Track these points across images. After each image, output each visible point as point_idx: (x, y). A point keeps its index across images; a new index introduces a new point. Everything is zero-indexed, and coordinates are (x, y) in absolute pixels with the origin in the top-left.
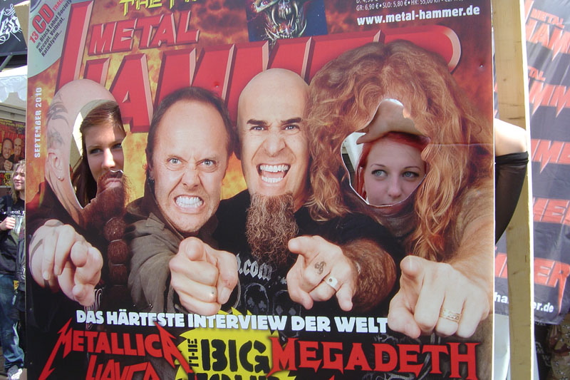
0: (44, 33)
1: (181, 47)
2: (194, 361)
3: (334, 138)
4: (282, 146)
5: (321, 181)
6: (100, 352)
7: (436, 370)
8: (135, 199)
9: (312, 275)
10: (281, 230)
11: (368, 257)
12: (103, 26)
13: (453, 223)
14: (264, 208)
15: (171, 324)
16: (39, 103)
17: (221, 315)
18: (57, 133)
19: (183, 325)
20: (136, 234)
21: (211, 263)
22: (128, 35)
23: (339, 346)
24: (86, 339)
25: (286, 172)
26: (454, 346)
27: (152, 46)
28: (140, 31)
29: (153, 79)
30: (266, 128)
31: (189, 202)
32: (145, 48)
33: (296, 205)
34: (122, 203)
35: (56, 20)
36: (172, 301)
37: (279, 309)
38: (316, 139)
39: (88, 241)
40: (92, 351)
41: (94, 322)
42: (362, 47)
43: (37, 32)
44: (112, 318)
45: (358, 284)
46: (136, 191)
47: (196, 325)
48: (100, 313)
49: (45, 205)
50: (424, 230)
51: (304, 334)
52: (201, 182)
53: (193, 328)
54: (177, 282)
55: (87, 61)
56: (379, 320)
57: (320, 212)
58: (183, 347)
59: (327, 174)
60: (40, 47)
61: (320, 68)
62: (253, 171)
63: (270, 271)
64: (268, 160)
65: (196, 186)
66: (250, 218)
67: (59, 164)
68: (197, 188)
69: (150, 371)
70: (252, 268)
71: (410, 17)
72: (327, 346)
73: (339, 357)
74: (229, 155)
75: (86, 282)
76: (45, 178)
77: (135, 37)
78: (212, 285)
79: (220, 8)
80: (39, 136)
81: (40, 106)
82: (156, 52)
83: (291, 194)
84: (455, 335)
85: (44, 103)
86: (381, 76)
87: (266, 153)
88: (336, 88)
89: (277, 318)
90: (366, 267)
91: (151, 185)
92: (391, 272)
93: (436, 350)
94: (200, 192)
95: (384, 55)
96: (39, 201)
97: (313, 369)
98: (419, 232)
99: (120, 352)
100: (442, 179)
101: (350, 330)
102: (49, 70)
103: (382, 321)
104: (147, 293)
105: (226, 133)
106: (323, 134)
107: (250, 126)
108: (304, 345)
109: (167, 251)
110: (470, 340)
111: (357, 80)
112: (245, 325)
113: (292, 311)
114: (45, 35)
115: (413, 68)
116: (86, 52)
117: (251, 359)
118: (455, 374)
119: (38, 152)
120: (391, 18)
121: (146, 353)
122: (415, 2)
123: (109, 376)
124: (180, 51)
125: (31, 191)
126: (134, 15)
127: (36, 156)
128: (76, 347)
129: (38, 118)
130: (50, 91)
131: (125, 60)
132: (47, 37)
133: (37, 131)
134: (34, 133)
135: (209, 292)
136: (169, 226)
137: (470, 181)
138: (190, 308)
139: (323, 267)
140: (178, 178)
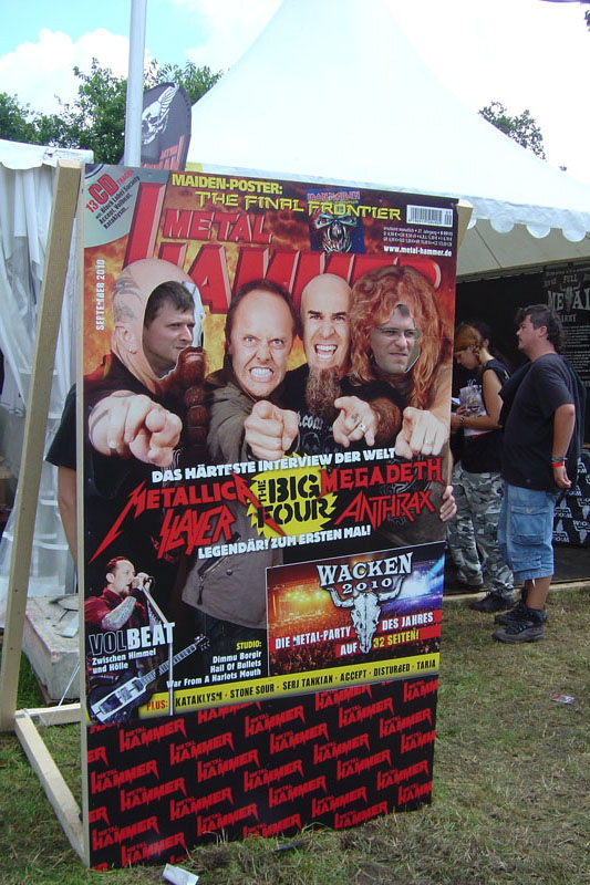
0: (106, 204)
1: (257, 246)
2: (262, 498)
4: (333, 332)
5: (357, 359)
6: (177, 505)
7: (420, 477)
9: (350, 423)
10: (330, 393)
11: (384, 409)
12: (178, 211)
13: (432, 385)
14: (318, 377)
15: (244, 472)
16: (101, 275)
17: (286, 458)
18: (126, 307)
19: (254, 471)
20: (215, 400)
21: (277, 419)
22: (205, 225)
24: (162, 496)
25: (335, 351)
26: (430, 461)
27: (229, 240)
28: (218, 225)
29: (231, 268)
30: (322, 318)
31: (261, 373)
32: (223, 240)
33: (340, 375)
34: (203, 374)
35: (121, 194)
36: (245, 452)
37: (327, 450)
38: (355, 328)
40: (169, 505)
41: (172, 479)
42: (387, 267)
43: (96, 202)
44: (190, 473)
45: (378, 427)
46: (215, 363)
47: (265, 469)
48: (177, 472)
49: (111, 375)
50: (417, 390)
51: (344, 465)
52: (272, 357)
53: (263, 472)
54: (250, 437)
55: (162, 243)
56: (390, 450)
57: (357, 380)
58: (254, 488)
59: (361, 354)
60: (101, 218)
62: (311, 350)
63: (322, 423)
64: (323, 342)
66: (309, 384)
67: (130, 338)
68: (268, 361)
69: (226, 512)
70: (309, 422)
71: (415, 251)
72: (358, 471)
73: (366, 478)
74: (294, 337)
75: (162, 446)
76: (111, 351)
77: (213, 229)
78: (278, 437)
79: (290, 219)
80: (101, 308)
81: (103, 278)
82: (233, 246)
83: (338, 367)
84: (431, 454)
85: (108, 276)
86: (397, 288)
87: (321, 336)
88: (369, 294)
90: (383, 415)
91: (229, 359)
92: (397, 418)
93: (420, 465)
94: (271, 365)
95: (398, 275)
96: (103, 372)
97: (349, 488)
98: (414, 393)
99: (198, 501)
100: (428, 359)
101: (372, 458)
102: (114, 244)
104: (223, 448)
105: (292, 320)
106: (360, 325)
107: (310, 315)
108: (343, 472)
109: (243, 413)
110: (437, 457)
111: (382, 289)
112: (302, 465)
113: (336, 450)
114: (107, 207)
115: (416, 286)
116: (160, 233)
117: (307, 488)
118: (430, 478)
119: (100, 325)
120: (404, 250)
121: (222, 497)
122: (418, 241)
123: (186, 524)
124: (254, 249)
125: (91, 363)
126: (211, 208)
127: (98, 328)
128: (151, 506)
129: (101, 291)
130: (116, 265)
131: (202, 249)
132: (110, 209)
133: (99, 304)
134: (95, 305)
135: (275, 443)
136: (245, 393)
137: (442, 359)
138: (260, 457)
139: (357, 418)
140: (252, 353)
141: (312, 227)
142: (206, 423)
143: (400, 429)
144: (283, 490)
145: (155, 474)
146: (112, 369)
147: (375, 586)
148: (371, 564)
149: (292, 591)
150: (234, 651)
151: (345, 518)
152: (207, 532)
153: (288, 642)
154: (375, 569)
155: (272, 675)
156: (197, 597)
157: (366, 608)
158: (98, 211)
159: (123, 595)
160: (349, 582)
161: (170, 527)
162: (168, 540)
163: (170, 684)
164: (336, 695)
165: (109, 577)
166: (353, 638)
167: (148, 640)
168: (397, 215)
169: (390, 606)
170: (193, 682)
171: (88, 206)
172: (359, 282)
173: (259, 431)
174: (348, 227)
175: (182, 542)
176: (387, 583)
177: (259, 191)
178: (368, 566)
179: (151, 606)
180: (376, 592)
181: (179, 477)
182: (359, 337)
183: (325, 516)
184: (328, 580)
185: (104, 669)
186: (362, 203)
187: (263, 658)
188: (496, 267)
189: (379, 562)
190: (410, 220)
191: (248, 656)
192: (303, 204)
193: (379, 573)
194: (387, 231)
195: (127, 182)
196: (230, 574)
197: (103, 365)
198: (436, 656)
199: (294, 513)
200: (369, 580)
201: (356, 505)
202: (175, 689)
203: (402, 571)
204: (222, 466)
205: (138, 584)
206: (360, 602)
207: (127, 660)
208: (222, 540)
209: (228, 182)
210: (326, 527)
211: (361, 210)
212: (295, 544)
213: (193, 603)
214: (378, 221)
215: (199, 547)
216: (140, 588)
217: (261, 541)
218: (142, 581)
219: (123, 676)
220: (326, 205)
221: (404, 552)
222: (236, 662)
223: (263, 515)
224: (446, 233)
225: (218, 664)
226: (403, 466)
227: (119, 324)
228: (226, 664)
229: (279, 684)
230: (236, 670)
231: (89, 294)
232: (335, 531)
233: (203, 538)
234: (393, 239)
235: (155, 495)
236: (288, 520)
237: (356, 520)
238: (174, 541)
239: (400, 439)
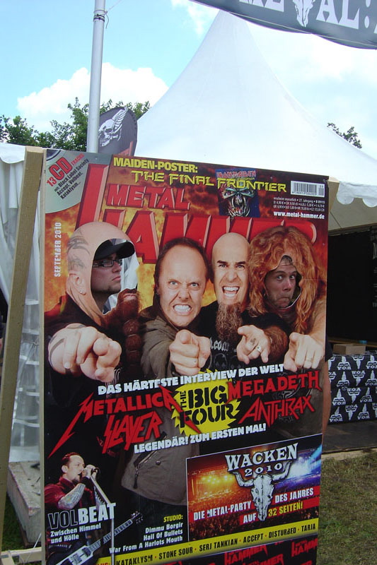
0: (63, 180)
1: (179, 212)
2: (183, 405)
3: (261, 273)
4: (236, 277)
5: (254, 297)
6: (117, 412)
7: (303, 386)
8: (146, 307)
9: (249, 346)
10: (234, 323)
11: (275, 334)
12: (118, 186)
13: (311, 316)
14: (225, 311)
15: (169, 385)
16: (59, 235)
17: (201, 374)
18: (78, 259)
19: (177, 384)
20: (147, 330)
21: (195, 344)
22: (139, 196)
23: (262, 381)
24: (106, 405)
25: (237, 291)
26: (310, 373)
27: (157, 207)
28: (149, 196)
29: (159, 229)
30: (227, 266)
31: (182, 309)
32: (153, 208)
33: (242, 309)
34: (137, 309)
35: (75, 172)
36: (171, 370)
37: (232, 367)
38: (252, 274)
39: (109, 337)
40: (111, 412)
41: (114, 392)
42: (276, 227)
43: (55, 179)
44: (128, 387)
45: (271, 348)
46: (147, 302)
47: (186, 383)
50: (299, 320)
51: (245, 378)
52: (190, 297)
53: (184, 385)
54: (174, 358)
55: (106, 209)
56: (280, 365)
57: (254, 313)
58: (177, 397)
59: (257, 292)
60: (58, 191)
61: (255, 236)
62: (220, 290)
63: (228, 346)
64: (228, 284)
65: (187, 298)
66: (219, 316)
67: (81, 283)
68: (187, 300)
69: (155, 416)
70: (218, 345)
71: (297, 215)
72: (256, 382)
73: (262, 387)
74: (207, 280)
75: (107, 366)
76: (66, 293)
77: (145, 199)
78: (195, 357)
79: (203, 192)
80: (58, 260)
81: (60, 237)
83: (239, 303)
84: (311, 368)
85: (64, 235)
86: (283, 243)
87: (227, 280)
88: (263, 247)
89: (231, 371)
90: (274, 339)
91: (157, 298)
92: (285, 341)
93: (303, 376)
94: (189, 303)
95: (284, 233)
96: (59, 309)
97: (249, 396)
98: (297, 321)
99: (134, 408)
100: (307, 295)
101: (267, 372)
102: (68, 211)
103: (281, 365)
104: (154, 368)
105: (205, 268)
106: (256, 271)
107: (219, 264)
108: (245, 383)
109: (168, 340)
110: (316, 370)
111: (272, 244)
112: (214, 378)
113: (239, 366)
114: (64, 182)
115: (297, 241)
116: (105, 202)
117: (217, 396)
118: (310, 386)
119: (58, 273)
120: (289, 214)
121: (153, 405)
122: (299, 208)
123: (125, 427)
124: (177, 214)
125: (50, 303)
126: (143, 183)
127: (56, 275)
128: (97, 413)
129: (58, 246)
130: (70, 227)
131: (137, 214)
132: (65, 184)
133: (57, 256)
134: (53, 257)
135: (193, 362)
136: (169, 324)
137: (318, 296)
138: (182, 373)
139: (254, 341)
140: (176, 293)
141: (220, 198)
142: (140, 348)
143: (287, 349)
144: (199, 398)
145: (100, 388)
146: (67, 306)
147: (269, 470)
148: (266, 453)
149: (206, 475)
150: (161, 523)
151: (247, 418)
152: (140, 432)
153: (203, 515)
154: (269, 457)
155: (191, 540)
156: (133, 483)
157: (262, 486)
158: (56, 185)
159: (75, 483)
160: (250, 467)
161: (112, 429)
162: (111, 439)
163: (112, 550)
164: (240, 554)
165: (64, 468)
166: (253, 510)
167: (95, 517)
168: (283, 188)
169: (281, 484)
170: (130, 548)
171: (48, 182)
173: (181, 353)
174: (247, 197)
175: (121, 440)
176: (278, 467)
177: (180, 170)
178: (264, 455)
179: (97, 490)
180: (270, 474)
182: (255, 280)
183: (231, 417)
184: (233, 466)
185: (60, 540)
186: (258, 179)
187: (184, 528)
189: (272, 451)
190: (293, 192)
191: (173, 526)
192: (213, 180)
193: (273, 460)
194: (276, 200)
195: (79, 164)
196: (159, 464)
197: (60, 304)
198: (315, 521)
199: (208, 415)
200: (264, 465)
201: (255, 408)
202: (116, 554)
203: (290, 458)
204: (153, 381)
205: (87, 474)
206: (258, 482)
207: (78, 533)
208: (152, 437)
209: (156, 164)
210: (232, 426)
211: (257, 185)
212: (208, 439)
213: (130, 488)
214: (269, 193)
215: (135, 444)
216: (88, 476)
217: (183, 438)
218: (90, 471)
219: (74, 545)
220: (231, 182)
221: (292, 443)
222: (163, 532)
223: (184, 418)
224: (320, 202)
225: (149, 534)
228: (155, 533)
229: (196, 547)
230: (164, 538)
231: (49, 249)
232: (239, 428)
233: (138, 437)
234: (280, 206)
235: (100, 405)
236: (203, 421)
237: (255, 420)
238: (115, 439)
239: (288, 356)
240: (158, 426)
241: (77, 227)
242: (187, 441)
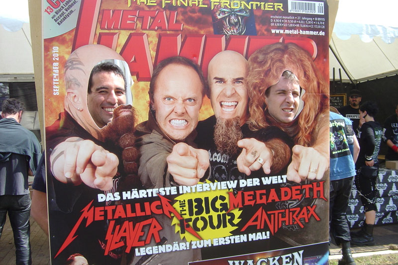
0: (59, 8)
1: (172, 32)
2: (183, 213)
3: (261, 88)
4: (234, 92)
5: (254, 110)
6: (118, 217)
7: (307, 196)
8: (142, 121)
9: (250, 158)
10: (233, 136)
11: (278, 147)
12: (111, 11)
13: (314, 129)
14: (224, 125)
15: (168, 194)
16: (57, 57)
17: (200, 184)
18: (75, 79)
19: (176, 193)
20: (144, 143)
21: (193, 156)
22: (132, 19)
24: (106, 212)
25: (236, 105)
27: (150, 29)
28: (141, 19)
29: (153, 49)
30: (225, 82)
31: (179, 123)
32: (146, 30)
33: (241, 123)
34: (133, 124)
37: (233, 177)
38: (252, 89)
39: (106, 149)
40: (111, 218)
41: (113, 199)
42: (274, 44)
43: (52, 7)
44: (126, 195)
45: (273, 160)
46: (142, 117)
47: (185, 192)
48: (117, 194)
49: (64, 127)
50: (303, 133)
51: (247, 188)
52: (186, 112)
53: (183, 194)
54: (171, 169)
55: (100, 33)
56: (283, 177)
57: (254, 126)
58: (177, 205)
59: (257, 107)
60: (55, 18)
61: (253, 52)
62: (217, 105)
63: (228, 158)
64: (226, 99)
65: (183, 113)
66: (216, 130)
67: (78, 100)
69: (155, 222)
70: (218, 157)
71: (296, 32)
72: (258, 192)
73: (264, 197)
74: (203, 96)
75: (105, 176)
76: (64, 109)
77: (138, 22)
78: (194, 169)
79: (196, 13)
80: (56, 80)
81: (58, 59)
83: (239, 117)
84: (315, 179)
85: (61, 58)
86: (283, 59)
87: (225, 95)
88: (262, 63)
89: (232, 182)
90: (277, 152)
91: (153, 113)
92: (288, 153)
93: (307, 187)
94: (186, 117)
95: (284, 50)
96: (59, 125)
97: (251, 205)
98: (300, 134)
99: (133, 215)
100: (310, 109)
101: (269, 183)
102: (65, 35)
103: (284, 177)
104: (152, 177)
105: (201, 84)
106: (255, 87)
107: (215, 80)
108: (246, 194)
109: (165, 152)
110: (321, 181)
111: (272, 60)
112: (213, 188)
113: (240, 177)
114: (60, 10)
115: (298, 57)
116: (99, 27)
117: (218, 205)
118: (315, 196)
119: (56, 91)
120: (287, 32)
121: (152, 212)
122: (298, 25)
123: (125, 231)
125: (51, 119)
126: (136, 7)
127: (55, 94)
128: (98, 218)
129: (56, 68)
130: (67, 50)
131: (130, 36)
132: (62, 12)
133: (55, 77)
134: (52, 78)
135: (192, 173)
136: (166, 137)
137: (322, 110)
138: (180, 183)
139: (255, 154)
140: (171, 109)
141: (214, 18)
142: (137, 159)
143: (290, 160)
144: (199, 207)
145: (100, 196)
146: (65, 122)
148: (271, 259)
151: (249, 226)
152: (141, 237)
154: (273, 263)
158: (53, 14)
161: (113, 233)
162: (112, 243)
168: (280, 7)
171: (46, 11)
172: (253, 56)
173: (178, 164)
174: (242, 17)
175: (122, 244)
178: (268, 261)
181: (118, 198)
182: (255, 95)
183: (233, 225)
188: (392, 69)
189: (277, 258)
190: (291, 10)
192: (206, 2)
194: (273, 19)
197: (59, 119)
199: (208, 223)
201: (257, 217)
203: (295, 264)
210: (234, 233)
211: (252, 5)
212: (210, 245)
214: (265, 12)
215: (135, 247)
217: (184, 244)
220: (225, 3)
221: (297, 250)
223: (184, 225)
224: (319, 19)
226: (294, 188)
227: (70, 91)
231: (48, 71)
232: (242, 236)
233: (138, 241)
234: (278, 25)
235: (100, 211)
236: (204, 228)
237: (258, 228)
238: (116, 243)
239: (291, 168)
240: (158, 232)
241: (73, 50)
242: (188, 246)
